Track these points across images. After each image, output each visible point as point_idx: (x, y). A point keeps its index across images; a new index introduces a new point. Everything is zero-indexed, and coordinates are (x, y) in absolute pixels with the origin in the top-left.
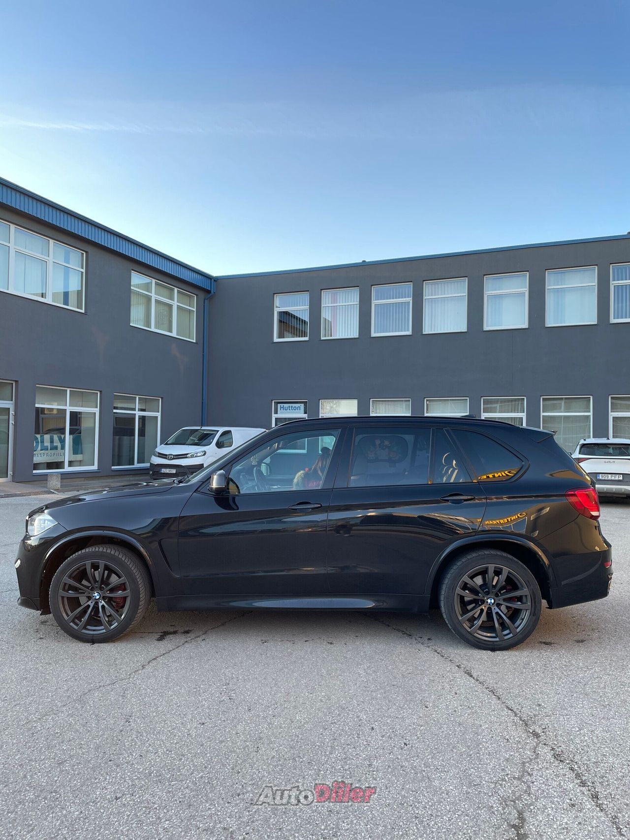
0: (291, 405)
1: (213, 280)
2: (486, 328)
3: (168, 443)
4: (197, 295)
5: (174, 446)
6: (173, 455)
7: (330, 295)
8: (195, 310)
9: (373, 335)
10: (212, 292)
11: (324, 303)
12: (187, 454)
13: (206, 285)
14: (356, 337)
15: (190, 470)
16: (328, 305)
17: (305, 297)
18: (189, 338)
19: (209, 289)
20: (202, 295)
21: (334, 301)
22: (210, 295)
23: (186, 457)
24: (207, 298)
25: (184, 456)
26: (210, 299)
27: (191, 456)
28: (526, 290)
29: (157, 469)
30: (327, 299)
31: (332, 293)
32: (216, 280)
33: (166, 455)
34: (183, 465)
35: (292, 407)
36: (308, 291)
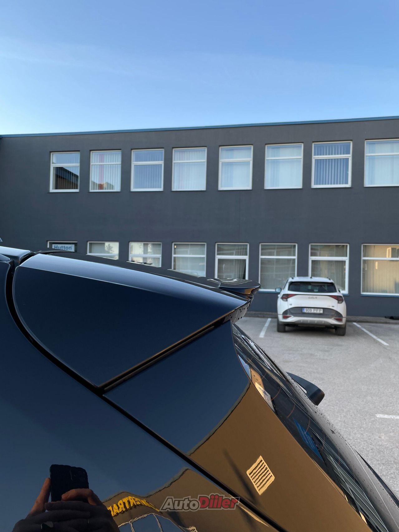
0: (63, 245)
2: (220, 188)
7: (98, 155)
11: (93, 161)
14: (118, 191)
16: (96, 164)
17: (76, 156)
21: (102, 160)
30: (95, 159)
32: (1, 138)
36: (79, 151)
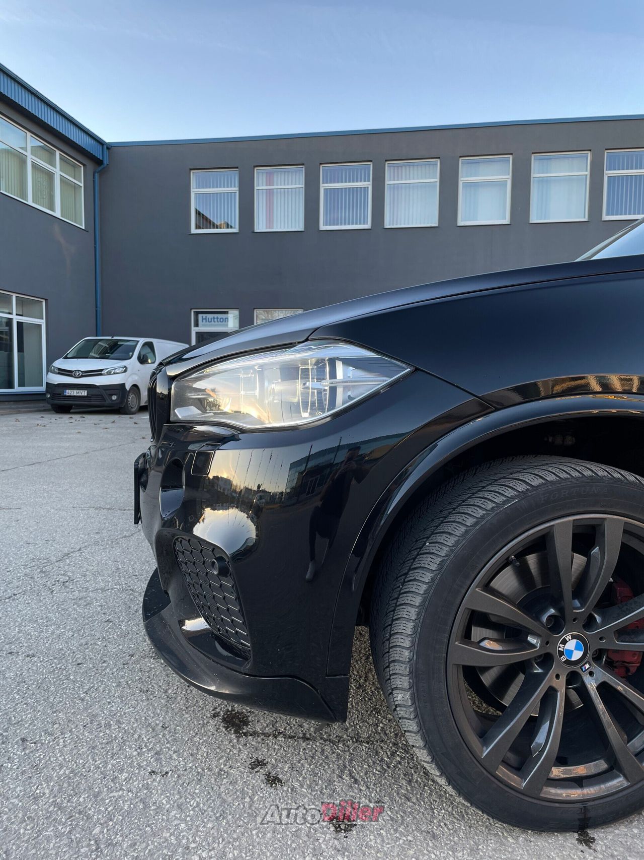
0: (216, 316)
1: (105, 146)
2: (461, 223)
3: (68, 356)
4: (84, 165)
5: (79, 359)
6: (82, 372)
7: (265, 175)
8: (82, 185)
9: (323, 227)
10: (105, 162)
11: (258, 185)
12: (102, 370)
13: (97, 152)
14: (300, 230)
15: (107, 391)
16: (263, 188)
17: (233, 176)
18: (75, 222)
19: (101, 159)
20: (90, 166)
21: (270, 182)
22: (102, 167)
23: (101, 375)
24: (97, 171)
25: (98, 373)
26: (101, 173)
27: (107, 372)
28: (508, 178)
29: (58, 391)
30: (262, 180)
31: (267, 173)
32: (108, 147)
33: (71, 372)
34: (97, 385)
35: (217, 318)
36: (237, 168)
